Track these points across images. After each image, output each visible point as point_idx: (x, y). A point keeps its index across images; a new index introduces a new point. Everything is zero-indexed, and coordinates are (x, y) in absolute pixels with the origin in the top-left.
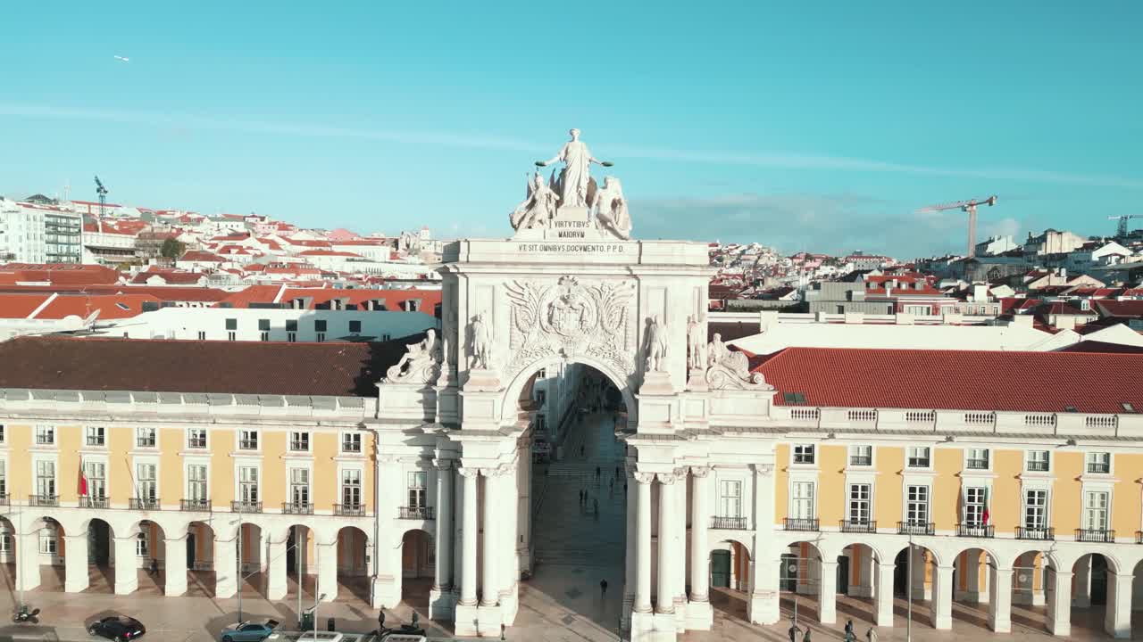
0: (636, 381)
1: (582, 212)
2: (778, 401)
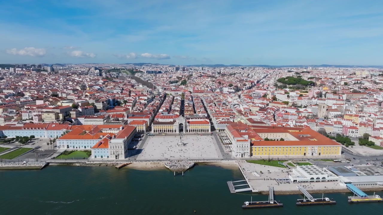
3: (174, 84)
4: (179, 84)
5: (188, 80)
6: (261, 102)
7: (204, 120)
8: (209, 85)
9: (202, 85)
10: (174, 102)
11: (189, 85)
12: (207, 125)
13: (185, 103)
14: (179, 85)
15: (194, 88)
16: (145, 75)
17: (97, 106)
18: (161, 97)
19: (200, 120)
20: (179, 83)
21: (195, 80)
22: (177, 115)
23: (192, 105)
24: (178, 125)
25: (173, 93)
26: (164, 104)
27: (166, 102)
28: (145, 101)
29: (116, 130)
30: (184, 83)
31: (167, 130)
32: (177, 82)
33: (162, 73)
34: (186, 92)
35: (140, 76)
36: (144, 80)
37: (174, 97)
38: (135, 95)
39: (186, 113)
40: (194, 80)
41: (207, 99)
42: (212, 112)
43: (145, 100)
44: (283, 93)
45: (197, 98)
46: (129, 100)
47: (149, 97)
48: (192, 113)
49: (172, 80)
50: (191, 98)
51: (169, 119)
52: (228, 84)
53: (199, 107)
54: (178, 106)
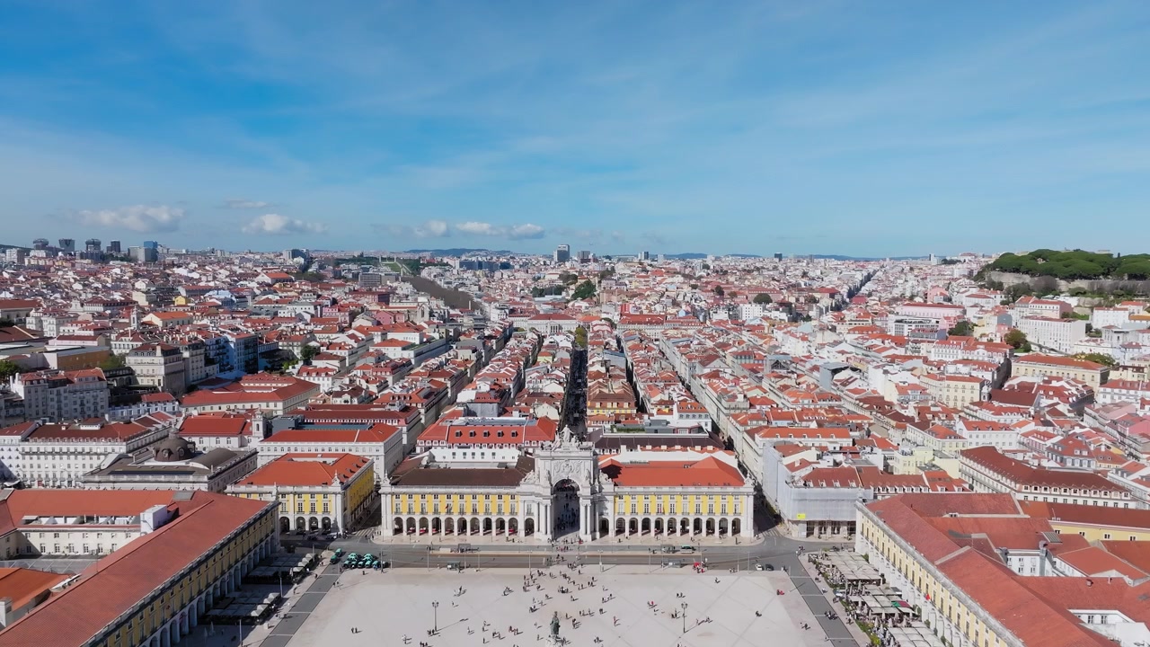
3: (548, 298)
4: (569, 298)
5: (600, 282)
6: (961, 355)
7: (706, 455)
8: (680, 299)
9: (651, 300)
10: (540, 359)
11: (604, 297)
12: (730, 489)
13: (590, 362)
14: (568, 301)
15: (623, 307)
16: (455, 272)
17: (138, 372)
18: (490, 337)
19: (678, 456)
20: (568, 295)
21: (627, 282)
22: (545, 421)
23: (622, 370)
24: (548, 492)
25: (543, 326)
26: (494, 364)
27: (505, 355)
28: (404, 349)
29: (121, 528)
30: (586, 292)
31: (474, 521)
32: (559, 290)
33: (513, 267)
34: (594, 323)
35: (435, 276)
36: (446, 286)
37: (541, 338)
38: (369, 324)
39: (595, 412)
40: (621, 281)
41: (688, 346)
42: (733, 405)
43: (407, 347)
44: (1057, 315)
45: (641, 341)
46: (330, 345)
47: (432, 334)
48: (628, 409)
49: (544, 284)
50: (614, 343)
51: (497, 450)
52: (752, 296)
53: (655, 379)
54: (557, 372)
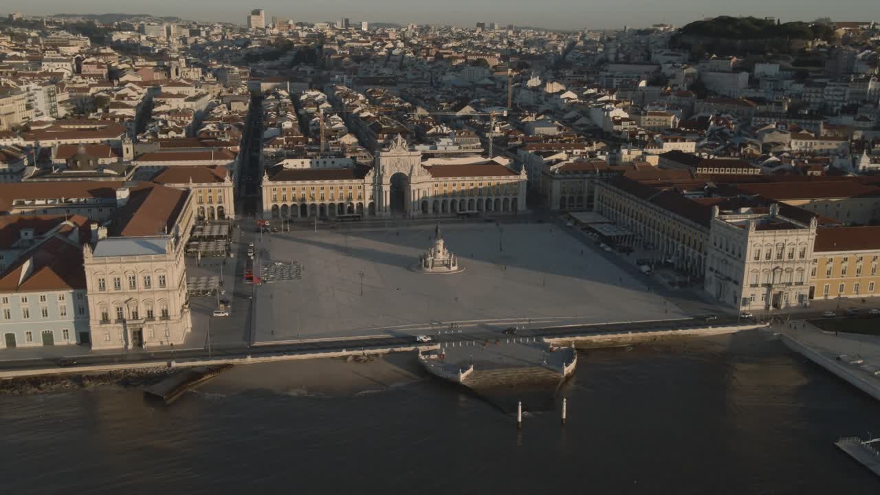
0: (410, 174)
1: (400, 147)
2: (433, 177)
7: (489, 160)
12: (512, 177)
24: (387, 181)
38: (137, 79)
47: (199, 90)
